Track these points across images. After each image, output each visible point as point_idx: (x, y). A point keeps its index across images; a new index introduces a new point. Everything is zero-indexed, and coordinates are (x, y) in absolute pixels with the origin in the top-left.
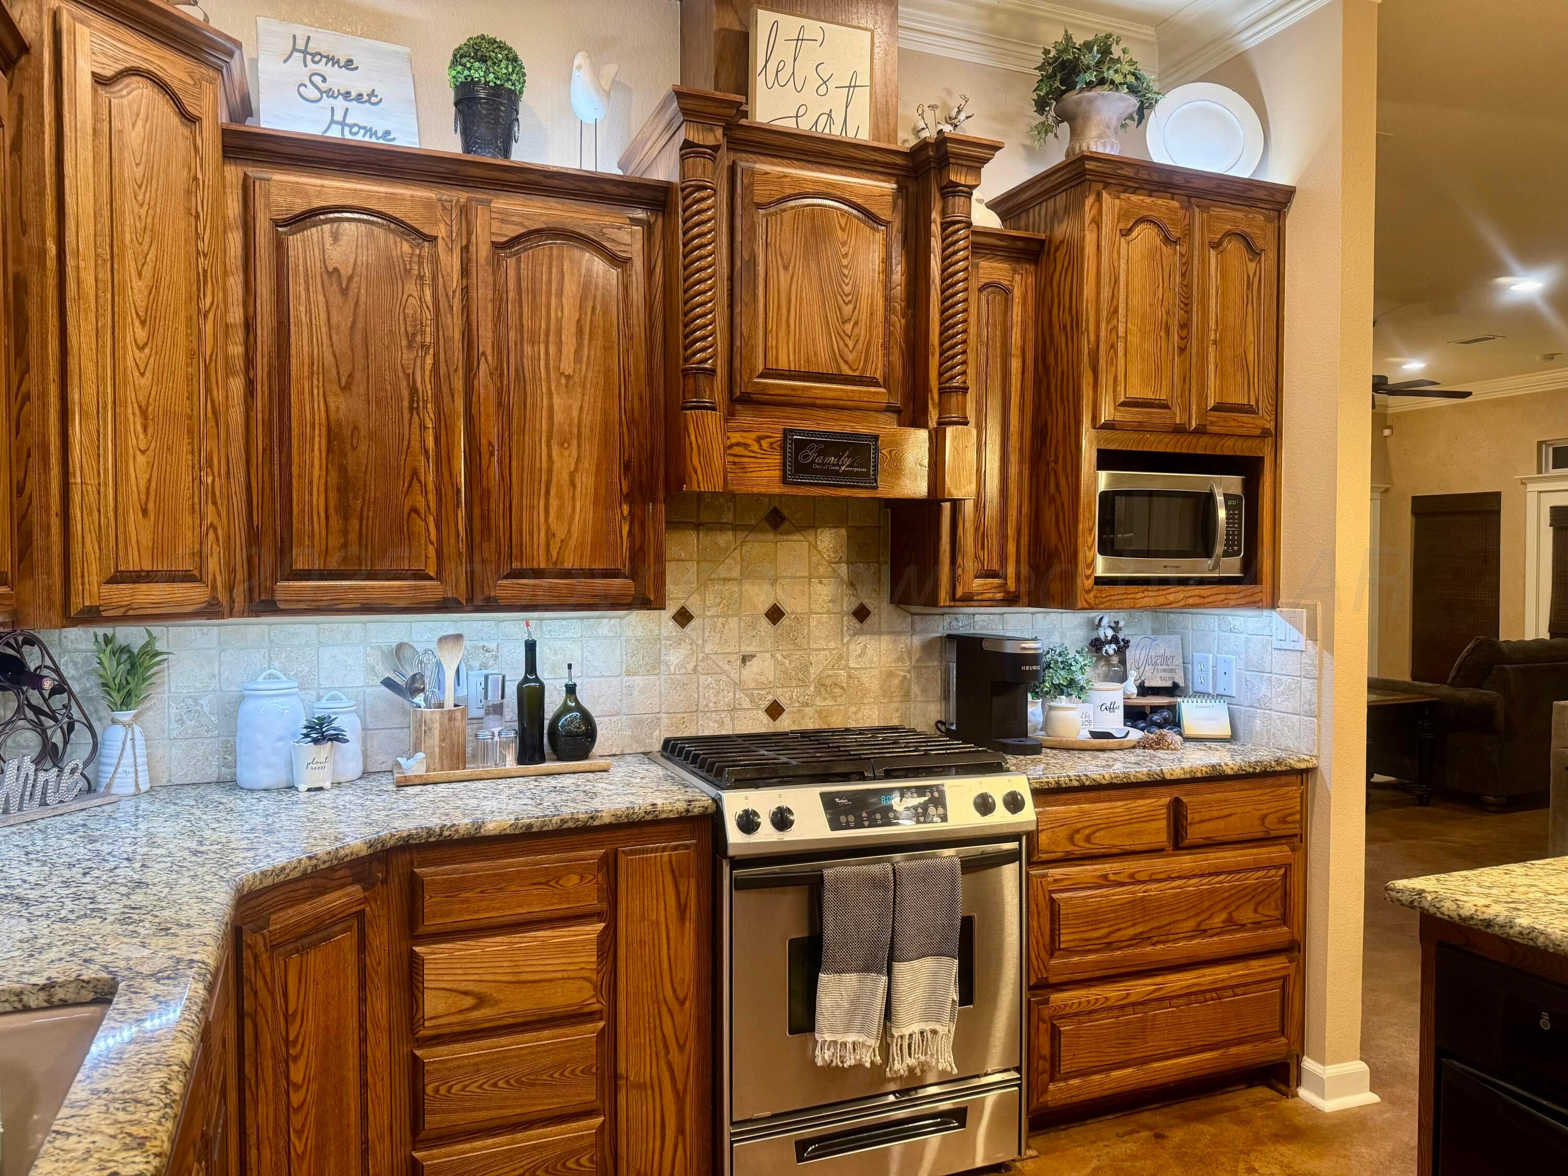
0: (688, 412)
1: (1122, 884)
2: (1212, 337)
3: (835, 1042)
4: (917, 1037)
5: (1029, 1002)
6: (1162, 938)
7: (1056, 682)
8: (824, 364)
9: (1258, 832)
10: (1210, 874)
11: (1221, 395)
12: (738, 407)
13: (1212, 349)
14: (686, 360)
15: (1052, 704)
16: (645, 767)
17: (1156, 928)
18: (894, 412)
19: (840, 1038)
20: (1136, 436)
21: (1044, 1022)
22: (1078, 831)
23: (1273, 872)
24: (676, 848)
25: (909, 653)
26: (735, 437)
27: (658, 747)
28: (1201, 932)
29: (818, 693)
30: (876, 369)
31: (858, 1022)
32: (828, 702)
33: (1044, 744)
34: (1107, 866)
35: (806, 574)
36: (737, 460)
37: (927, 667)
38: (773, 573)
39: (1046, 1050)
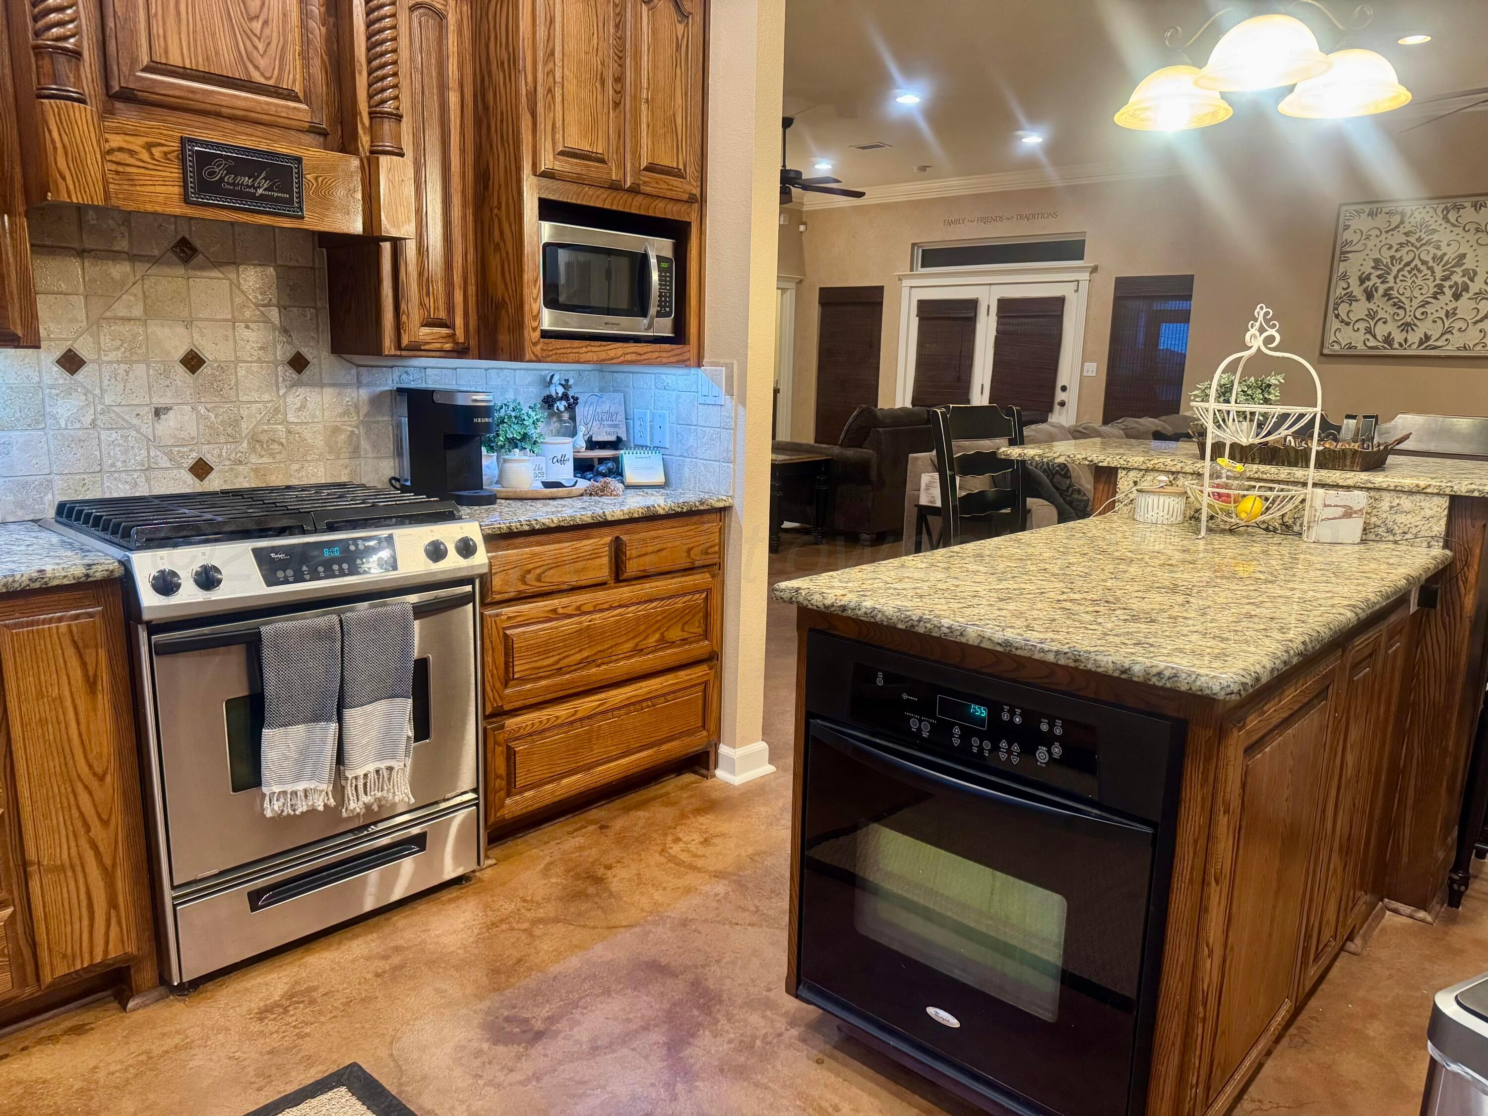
0: (46, 101)
1: (570, 616)
2: (644, 95)
3: (285, 793)
4: (372, 776)
5: (485, 730)
6: (606, 660)
7: (510, 436)
8: (227, 65)
9: (684, 563)
10: (646, 602)
11: (653, 156)
12: (119, 105)
13: (644, 107)
14: (37, 34)
15: (506, 457)
16: (33, 534)
17: (599, 652)
18: (319, 134)
19: (289, 788)
20: (574, 187)
21: (500, 745)
22: (529, 572)
23: (697, 596)
24: (77, 617)
25: (357, 407)
26: (116, 141)
27: (51, 513)
28: (638, 651)
29: (253, 449)
30: (294, 80)
31: (308, 770)
32: (265, 460)
33: (498, 495)
34: (556, 601)
35: (230, 317)
36: (120, 169)
37: (378, 422)
38: (186, 313)
39: (502, 770)
